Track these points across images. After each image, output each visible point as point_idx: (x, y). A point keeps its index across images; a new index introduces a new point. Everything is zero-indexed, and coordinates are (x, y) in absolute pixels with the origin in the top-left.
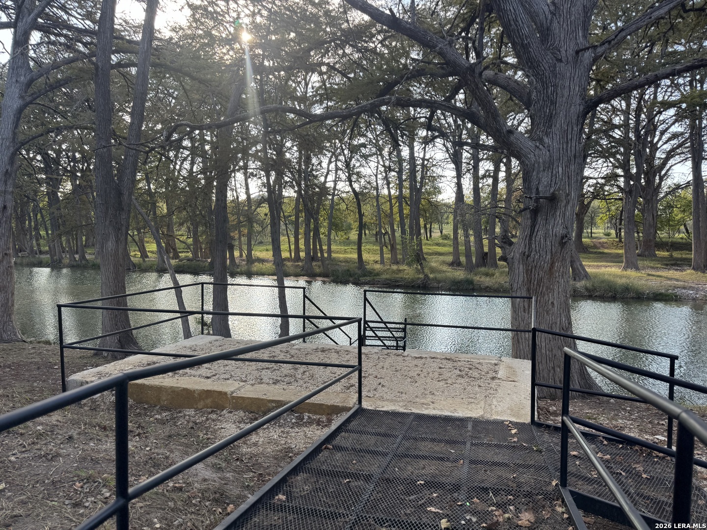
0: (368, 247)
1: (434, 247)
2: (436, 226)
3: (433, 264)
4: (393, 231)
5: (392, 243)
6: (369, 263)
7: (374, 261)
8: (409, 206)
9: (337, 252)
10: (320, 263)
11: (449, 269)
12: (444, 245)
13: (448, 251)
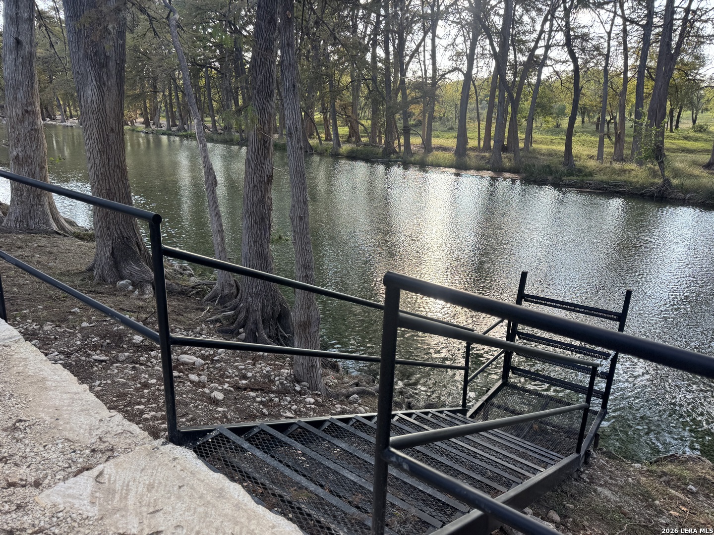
0: (583, 137)
1: (680, 141)
2: (687, 114)
3: (679, 165)
4: (623, 119)
5: (619, 132)
6: (580, 159)
7: (588, 156)
8: (653, 80)
9: (541, 143)
10: (511, 155)
11: (705, 173)
12: (696, 140)
13: (702, 148)
